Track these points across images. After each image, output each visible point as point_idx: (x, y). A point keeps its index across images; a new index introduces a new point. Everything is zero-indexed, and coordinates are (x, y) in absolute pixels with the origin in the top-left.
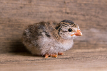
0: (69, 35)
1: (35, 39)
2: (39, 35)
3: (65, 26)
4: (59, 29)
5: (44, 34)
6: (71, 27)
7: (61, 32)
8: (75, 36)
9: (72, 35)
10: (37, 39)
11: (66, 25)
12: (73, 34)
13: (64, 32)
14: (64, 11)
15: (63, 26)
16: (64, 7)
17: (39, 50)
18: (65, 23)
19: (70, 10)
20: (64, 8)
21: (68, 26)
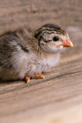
0: (54, 46)
1: (6, 56)
2: (12, 51)
3: (48, 33)
4: (39, 38)
5: (19, 48)
6: (56, 35)
7: (42, 42)
8: (62, 47)
9: (58, 46)
10: (10, 57)
11: (50, 32)
12: (60, 45)
13: (46, 42)
14: (29, 10)
15: (45, 32)
16: (28, 4)
17: (14, 72)
18: (49, 28)
19: (36, 7)
20: (28, 6)
21: (53, 33)
